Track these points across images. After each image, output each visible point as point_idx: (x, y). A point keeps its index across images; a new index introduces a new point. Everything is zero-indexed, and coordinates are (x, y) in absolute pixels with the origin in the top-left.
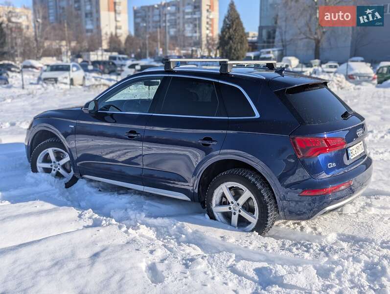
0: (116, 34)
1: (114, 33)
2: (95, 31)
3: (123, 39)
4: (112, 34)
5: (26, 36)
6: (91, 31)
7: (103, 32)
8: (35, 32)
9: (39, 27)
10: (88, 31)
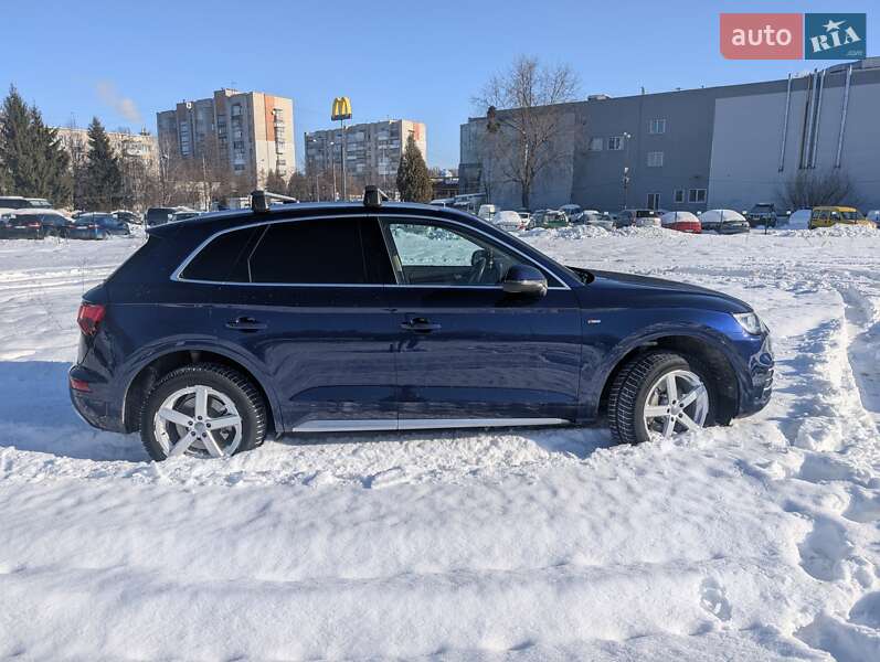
0: (278, 171)
1: (274, 171)
2: (248, 167)
3: (287, 179)
4: (271, 173)
5: (149, 175)
6: (243, 167)
7: (259, 169)
8: (162, 172)
9: (166, 166)
10: (237, 168)
